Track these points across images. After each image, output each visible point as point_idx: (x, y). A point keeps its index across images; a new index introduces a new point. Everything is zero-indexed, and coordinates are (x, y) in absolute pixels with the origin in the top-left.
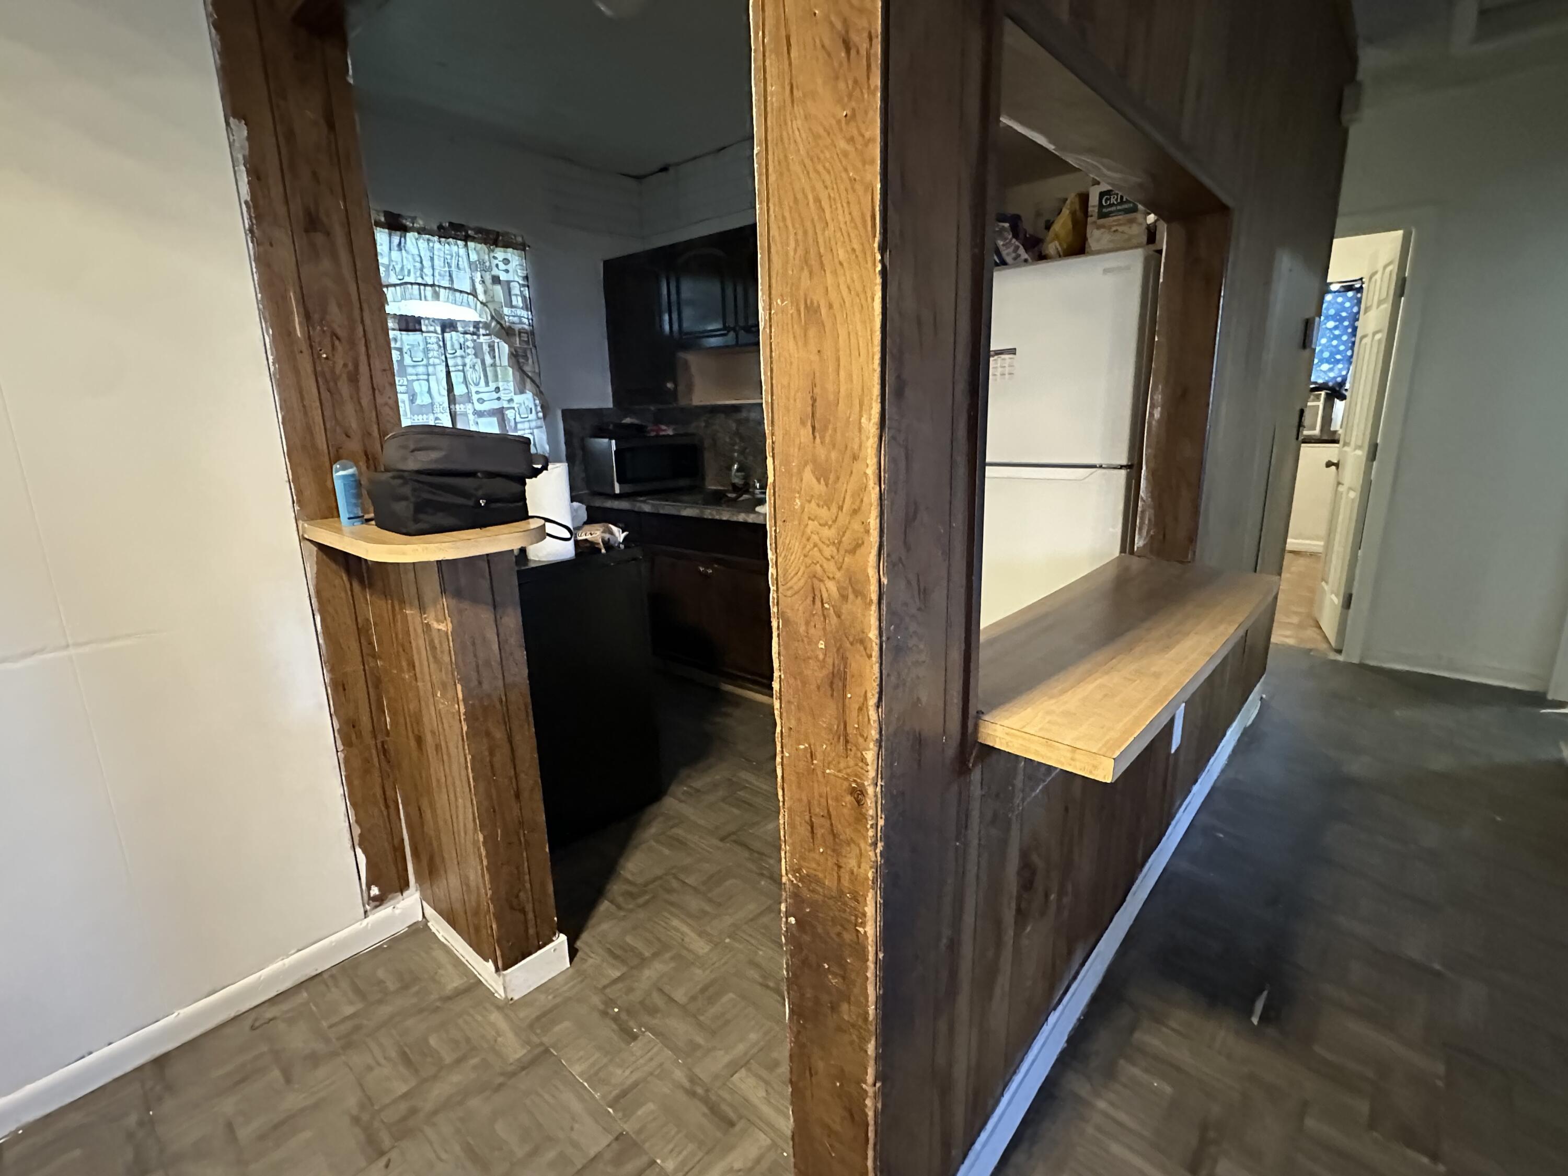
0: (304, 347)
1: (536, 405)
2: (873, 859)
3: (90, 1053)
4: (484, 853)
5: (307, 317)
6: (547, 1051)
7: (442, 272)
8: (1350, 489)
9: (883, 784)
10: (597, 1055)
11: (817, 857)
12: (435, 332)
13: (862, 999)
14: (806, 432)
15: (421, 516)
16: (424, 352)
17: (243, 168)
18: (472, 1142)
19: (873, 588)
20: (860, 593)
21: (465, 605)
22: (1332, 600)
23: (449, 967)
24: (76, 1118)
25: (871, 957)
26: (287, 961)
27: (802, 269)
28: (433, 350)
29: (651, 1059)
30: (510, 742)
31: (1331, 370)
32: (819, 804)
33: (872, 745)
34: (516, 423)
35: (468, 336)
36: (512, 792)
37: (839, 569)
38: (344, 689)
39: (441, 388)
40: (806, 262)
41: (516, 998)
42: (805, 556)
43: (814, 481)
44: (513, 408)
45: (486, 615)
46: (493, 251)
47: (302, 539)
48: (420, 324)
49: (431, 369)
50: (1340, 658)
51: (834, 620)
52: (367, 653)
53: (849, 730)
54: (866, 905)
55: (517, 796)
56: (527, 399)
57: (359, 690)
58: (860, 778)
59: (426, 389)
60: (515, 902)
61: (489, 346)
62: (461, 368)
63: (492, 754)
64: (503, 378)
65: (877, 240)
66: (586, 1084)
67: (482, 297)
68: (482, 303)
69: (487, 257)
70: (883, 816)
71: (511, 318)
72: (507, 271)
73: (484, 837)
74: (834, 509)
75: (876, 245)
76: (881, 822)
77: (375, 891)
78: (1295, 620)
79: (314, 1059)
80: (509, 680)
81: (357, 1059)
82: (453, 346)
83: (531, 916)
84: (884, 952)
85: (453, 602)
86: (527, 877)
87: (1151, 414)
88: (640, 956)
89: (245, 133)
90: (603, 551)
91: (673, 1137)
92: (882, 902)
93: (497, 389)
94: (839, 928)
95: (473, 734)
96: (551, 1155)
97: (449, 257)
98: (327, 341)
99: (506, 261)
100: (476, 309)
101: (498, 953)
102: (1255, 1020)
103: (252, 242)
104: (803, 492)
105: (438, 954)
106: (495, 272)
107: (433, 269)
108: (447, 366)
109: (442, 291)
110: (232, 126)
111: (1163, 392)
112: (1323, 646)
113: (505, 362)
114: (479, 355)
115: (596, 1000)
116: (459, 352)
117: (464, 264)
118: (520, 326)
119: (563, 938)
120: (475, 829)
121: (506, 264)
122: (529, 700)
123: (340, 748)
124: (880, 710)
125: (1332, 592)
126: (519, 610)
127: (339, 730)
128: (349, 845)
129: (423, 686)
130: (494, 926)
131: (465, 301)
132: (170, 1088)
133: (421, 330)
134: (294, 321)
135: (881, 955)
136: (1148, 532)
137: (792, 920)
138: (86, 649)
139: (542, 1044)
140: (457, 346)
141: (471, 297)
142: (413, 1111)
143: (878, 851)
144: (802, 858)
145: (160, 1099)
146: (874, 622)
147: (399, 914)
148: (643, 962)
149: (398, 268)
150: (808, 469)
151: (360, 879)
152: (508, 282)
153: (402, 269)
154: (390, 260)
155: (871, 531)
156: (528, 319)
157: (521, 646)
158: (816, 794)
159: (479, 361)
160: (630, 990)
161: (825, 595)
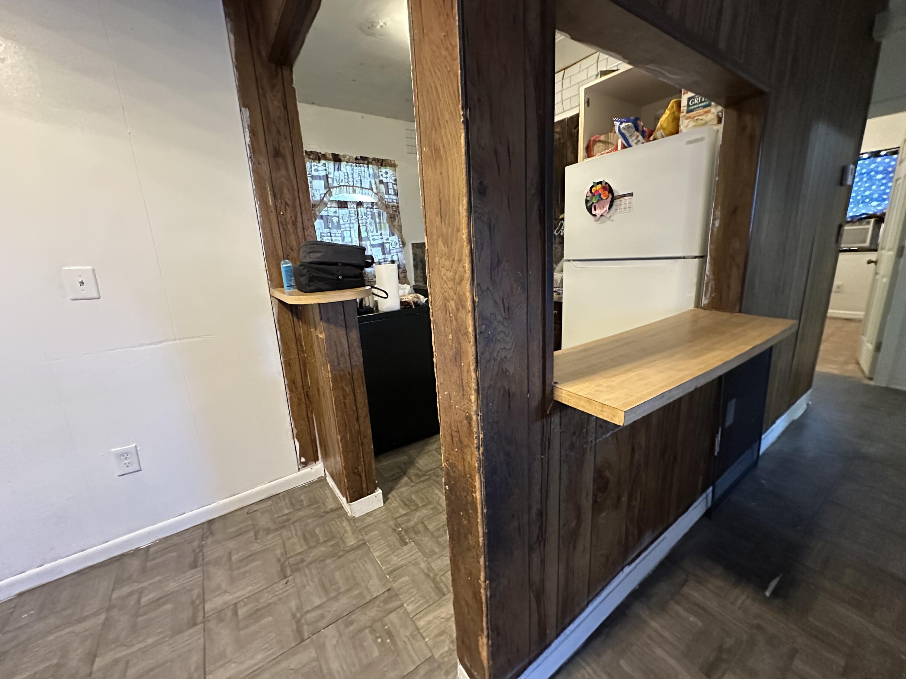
0: (273, 209)
1: (399, 241)
2: (478, 456)
3: (184, 513)
4: (340, 445)
5: (274, 196)
6: (365, 543)
7: (358, 180)
8: (883, 277)
9: (481, 414)
10: (387, 549)
11: (455, 453)
12: (354, 208)
13: (476, 533)
14: (438, 219)
15: (311, 284)
16: (348, 217)
17: (247, 130)
18: (324, 580)
19: (469, 303)
20: (464, 307)
21: (332, 326)
22: (868, 347)
23: (331, 499)
24: (177, 540)
25: (479, 510)
26: (264, 486)
27: (432, 129)
28: (352, 216)
29: (412, 555)
30: (354, 394)
31: (878, 205)
32: (454, 424)
33: (473, 392)
34: (390, 250)
35: (369, 209)
36: (355, 418)
37: (455, 294)
38: (290, 366)
39: (356, 234)
40: (434, 125)
41: (356, 516)
42: (442, 288)
43: (443, 246)
44: (389, 243)
45: (342, 332)
46: (380, 168)
47: (272, 297)
48: (347, 204)
49: (351, 225)
50: (872, 383)
51: (454, 323)
52: (300, 350)
53: (464, 383)
54: (475, 482)
55: (358, 419)
56: (395, 238)
57: (296, 367)
58: (469, 410)
59: (349, 235)
60: (356, 470)
61: (378, 214)
62: (365, 224)
63: (344, 398)
64: (384, 228)
65: (460, 103)
66: (379, 562)
67: (375, 191)
68: (375, 193)
69: (377, 172)
70: (482, 433)
71: (388, 200)
72: (387, 178)
73: (341, 438)
74: (451, 261)
75: (460, 106)
76: (481, 436)
77: (303, 460)
78: (842, 359)
79: (268, 531)
80: (354, 363)
81: (285, 533)
82: (361, 214)
83: (364, 478)
84: (487, 509)
85: (326, 325)
86: (362, 459)
87: (713, 224)
88: (417, 505)
89: (248, 114)
90: (414, 307)
91: (415, 595)
92: (484, 480)
93: (381, 234)
94: (465, 494)
95: (335, 388)
96: (356, 592)
97: (360, 172)
98: (283, 207)
99: (386, 173)
100: (372, 196)
101: (348, 494)
102: (768, 593)
103: (251, 163)
104: (439, 253)
105: (327, 492)
106: (381, 178)
107: (353, 179)
108: (359, 223)
109: (357, 188)
110: (243, 112)
111: (722, 210)
112: (860, 375)
113: (385, 221)
114: (374, 218)
115: (391, 523)
116: (364, 217)
117: (367, 175)
118: (392, 204)
119: (379, 492)
120: (337, 433)
121: (386, 174)
122: (363, 374)
123: (288, 393)
124: (477, 373)
125: (868, 342)
126: (358, 330)
127: (287, 384)
128: (291, 437)
129: (318, 364)
130: (346, 481)
131: (367, 193)
132: (212, 533)
133: (347, 207)
134: (268, 198)
135: (485, 511)
136: (711, 295)
137: (447, 487)
138: (182, 341)
139: (363, 539)
140: (363, 214)
141: (370, 191)
142: (302, 561)
143: (481, 452)
144: (449, 454)
145: (207, 537)
146: (470, 322)
147: (314, 472)
148: (417, 508)
149: (338, 179)
150: (440, 239)
151: (296, 453)
152: (387, 183)
153: (339, 179)
154: (334, 175)
155: (467, 271)
156: (396, 200)
157: (359, 348)
158: (453, 419)
159: (373, 221)
160: (409, 521)
161: (450, 310)
